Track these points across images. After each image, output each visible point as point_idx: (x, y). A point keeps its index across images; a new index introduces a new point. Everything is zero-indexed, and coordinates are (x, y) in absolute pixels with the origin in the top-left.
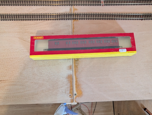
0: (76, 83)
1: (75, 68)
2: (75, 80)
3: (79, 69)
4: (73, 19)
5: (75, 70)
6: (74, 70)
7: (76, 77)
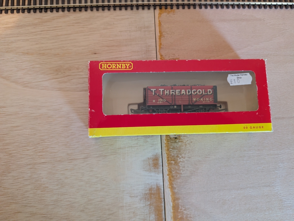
0: (174, 212)
1: (169, 164)
2: (171, 204)
3: (184, 167)
4: (158, 8)
5: (170, 171)
6: (166, 172)
7: (174, 193)
